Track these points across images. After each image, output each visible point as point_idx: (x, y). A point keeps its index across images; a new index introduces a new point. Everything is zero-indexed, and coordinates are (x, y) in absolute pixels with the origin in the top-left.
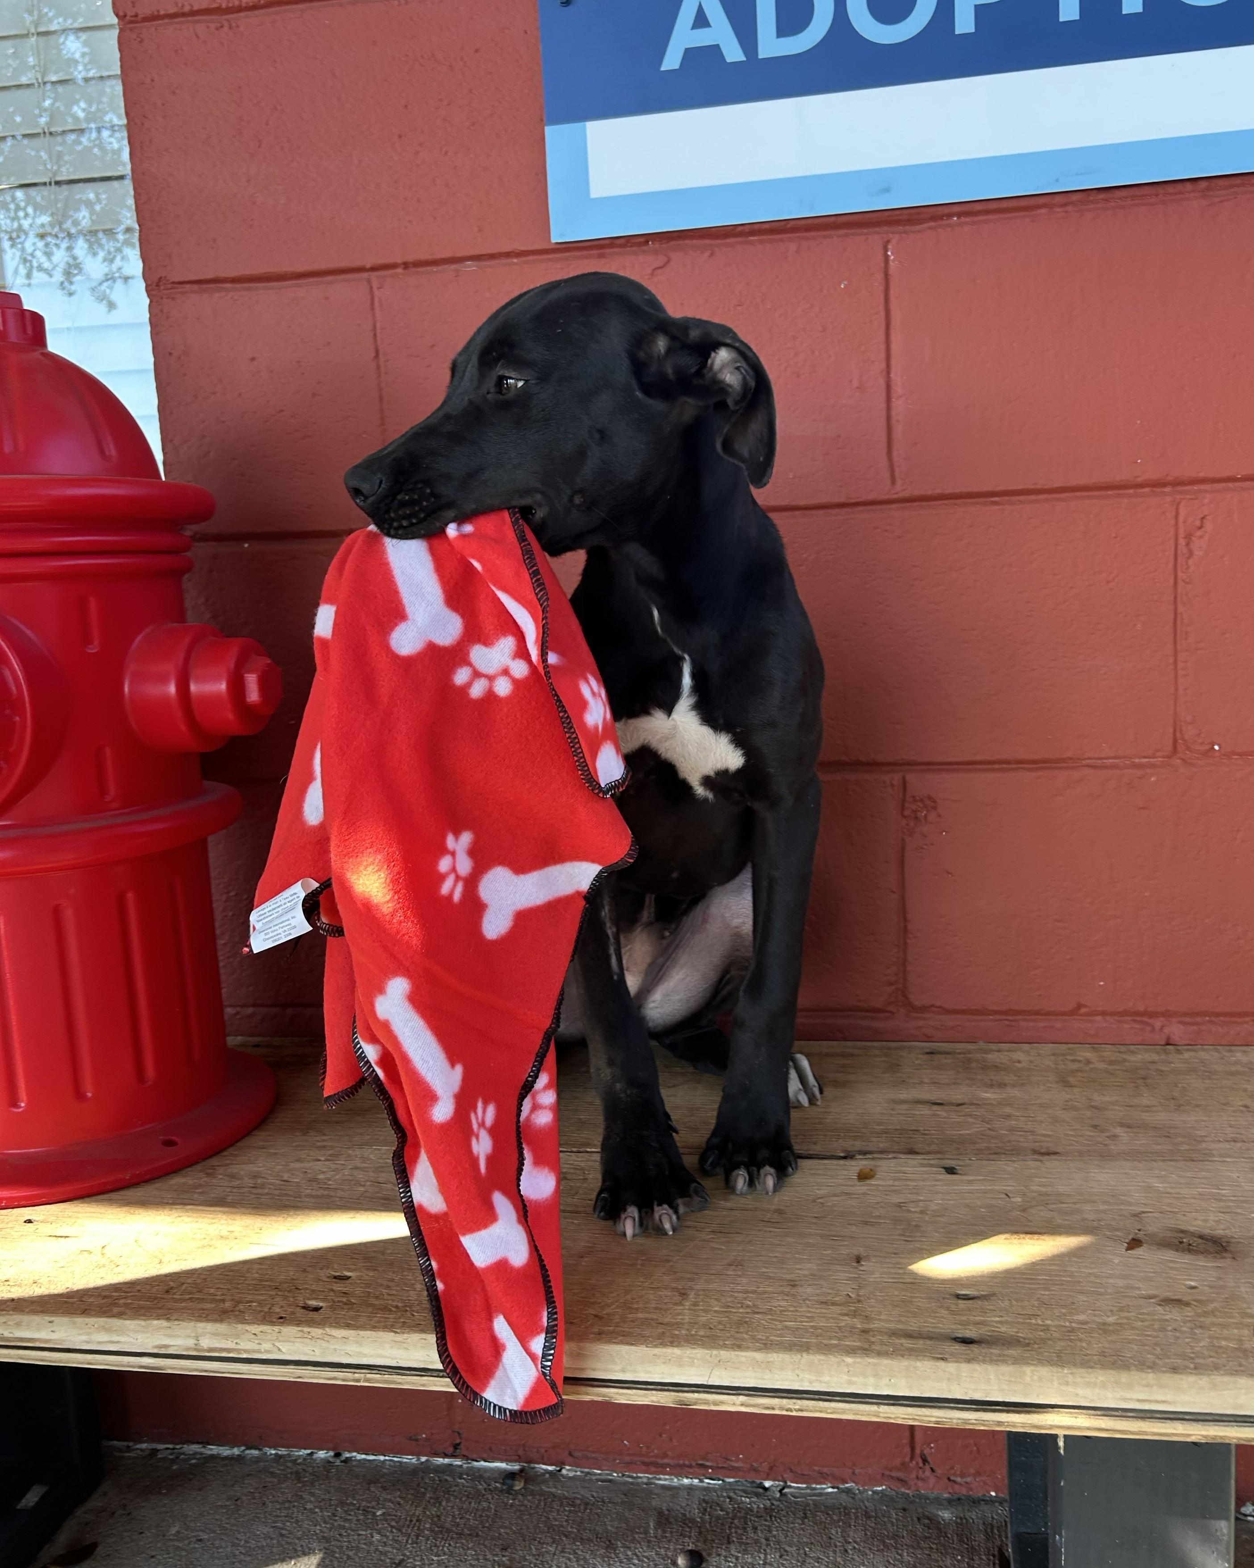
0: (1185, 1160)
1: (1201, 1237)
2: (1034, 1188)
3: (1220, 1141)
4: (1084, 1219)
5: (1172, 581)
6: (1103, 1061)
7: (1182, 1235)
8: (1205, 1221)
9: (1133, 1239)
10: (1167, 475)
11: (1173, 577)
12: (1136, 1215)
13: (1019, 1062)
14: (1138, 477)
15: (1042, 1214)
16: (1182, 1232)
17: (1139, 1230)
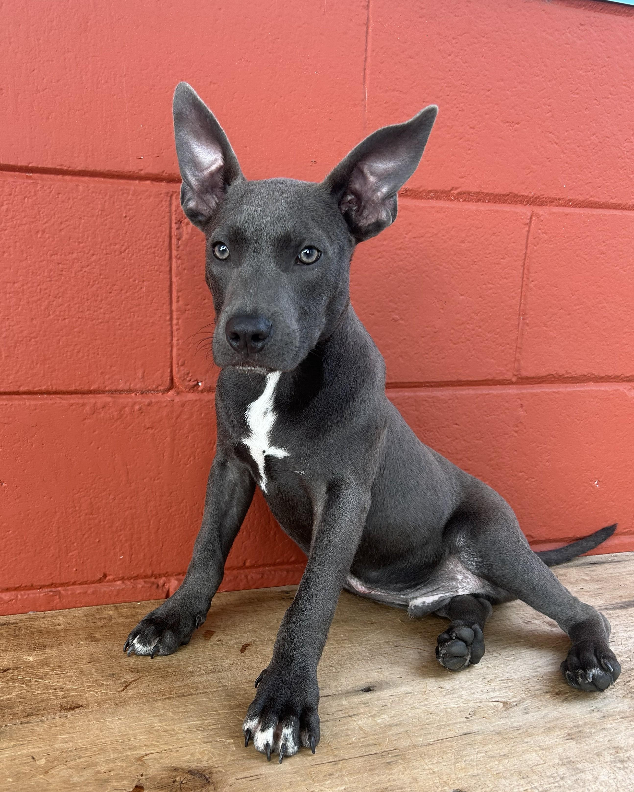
0: (179, 697)
1: (191, 772)
2: (57, 746)
3: (203, 674)
4: (98, 772)
5: (167, 256)
6: (122, 616)
7: (175, 774)
8: (193, 754)
9: (137, 787)
10: (163, 172)
11: (168, 252)
12: (140, 759)
13: (59, 625)
14: (141, 170)
15: (62, 773)
16: (176, 769)
17: (142, 775)
